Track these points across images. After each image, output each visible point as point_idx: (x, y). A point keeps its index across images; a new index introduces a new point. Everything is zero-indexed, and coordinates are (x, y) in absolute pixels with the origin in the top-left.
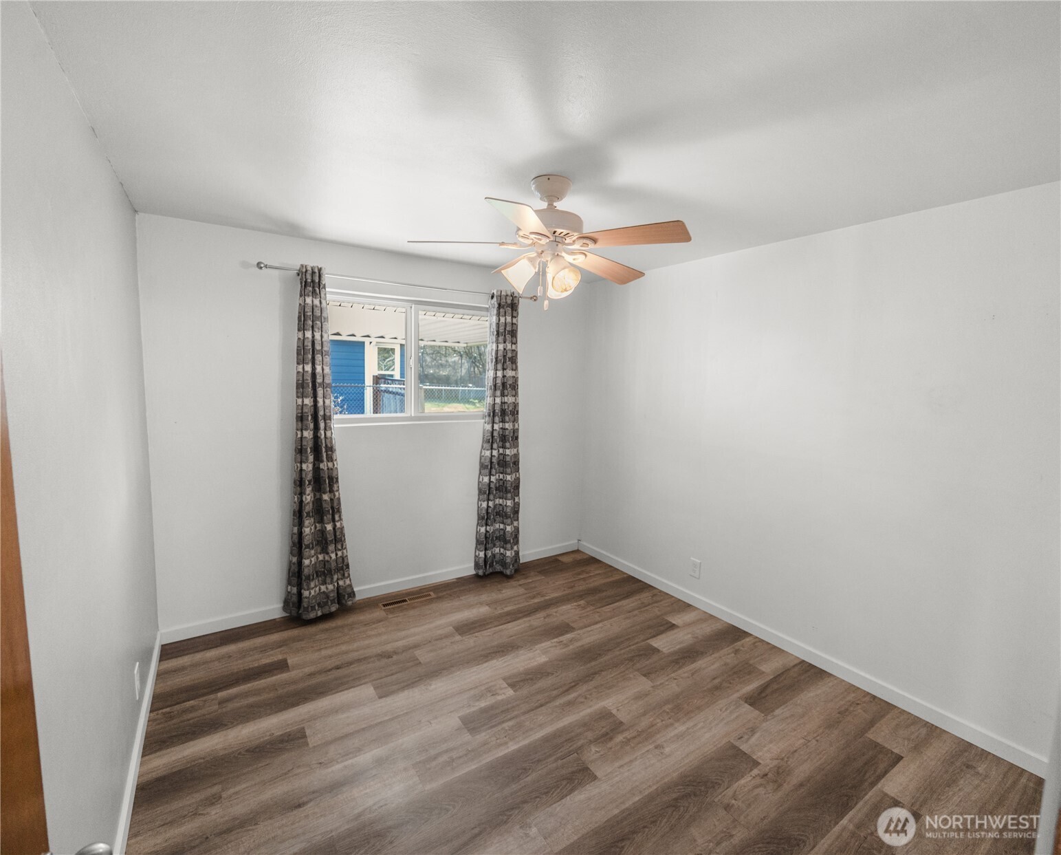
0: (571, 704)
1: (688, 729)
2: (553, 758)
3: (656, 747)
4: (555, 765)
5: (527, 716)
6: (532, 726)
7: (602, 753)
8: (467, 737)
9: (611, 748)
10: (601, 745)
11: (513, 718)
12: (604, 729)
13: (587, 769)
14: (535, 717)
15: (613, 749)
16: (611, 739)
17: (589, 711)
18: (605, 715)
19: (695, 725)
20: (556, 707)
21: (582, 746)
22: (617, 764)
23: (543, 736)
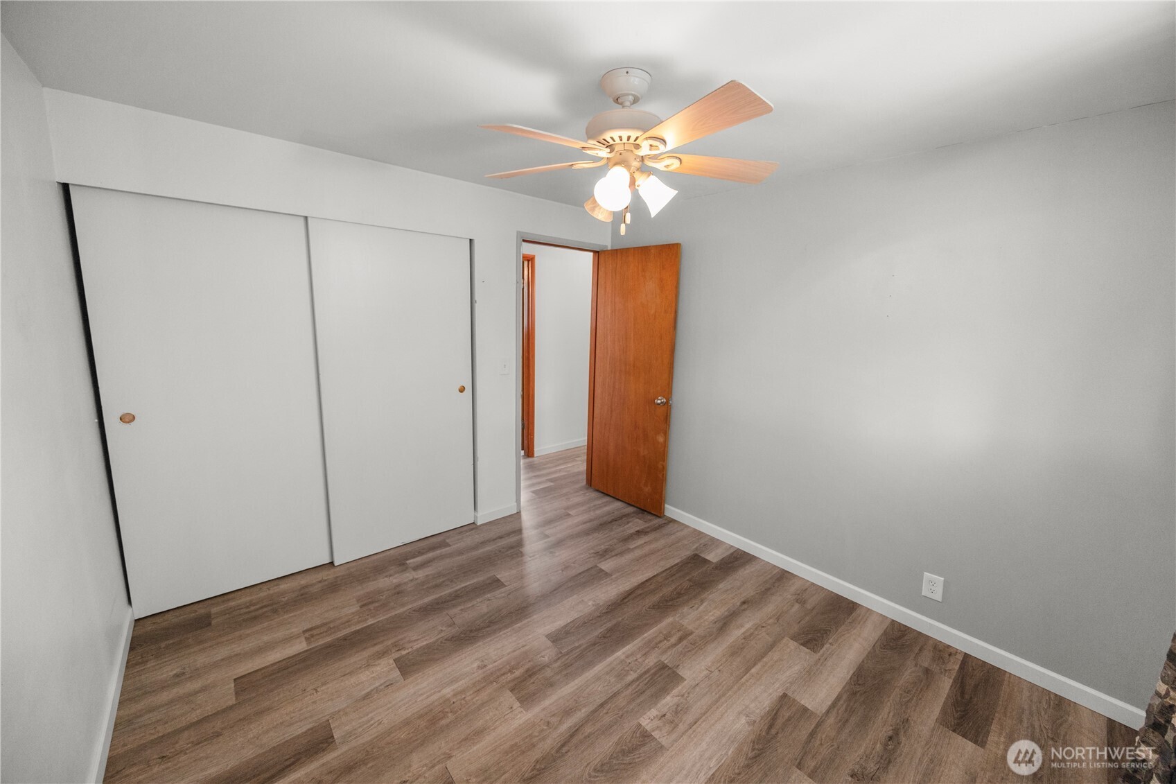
0: (568, 712)
1: (439, 691)
2: (582, 648)
3: (485, 666)
4: (580, 643)
5: (615, 689)
6: (607, 677)
7: (539, 656)
8: (666, 659)
9: (529, 661)
10: (539, 663)
11: (629, 685)
12: (532, 681)
13: (553, 642)
14: (606, 688)
15: (527, 661)
16: (527, 671)
17: (546, 702)
18: (527, 700)
19: (428, 697)
20: (585, 706)
21: (556, 661)
22: (527, 648)
23: (594, 666)
